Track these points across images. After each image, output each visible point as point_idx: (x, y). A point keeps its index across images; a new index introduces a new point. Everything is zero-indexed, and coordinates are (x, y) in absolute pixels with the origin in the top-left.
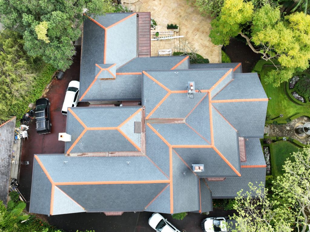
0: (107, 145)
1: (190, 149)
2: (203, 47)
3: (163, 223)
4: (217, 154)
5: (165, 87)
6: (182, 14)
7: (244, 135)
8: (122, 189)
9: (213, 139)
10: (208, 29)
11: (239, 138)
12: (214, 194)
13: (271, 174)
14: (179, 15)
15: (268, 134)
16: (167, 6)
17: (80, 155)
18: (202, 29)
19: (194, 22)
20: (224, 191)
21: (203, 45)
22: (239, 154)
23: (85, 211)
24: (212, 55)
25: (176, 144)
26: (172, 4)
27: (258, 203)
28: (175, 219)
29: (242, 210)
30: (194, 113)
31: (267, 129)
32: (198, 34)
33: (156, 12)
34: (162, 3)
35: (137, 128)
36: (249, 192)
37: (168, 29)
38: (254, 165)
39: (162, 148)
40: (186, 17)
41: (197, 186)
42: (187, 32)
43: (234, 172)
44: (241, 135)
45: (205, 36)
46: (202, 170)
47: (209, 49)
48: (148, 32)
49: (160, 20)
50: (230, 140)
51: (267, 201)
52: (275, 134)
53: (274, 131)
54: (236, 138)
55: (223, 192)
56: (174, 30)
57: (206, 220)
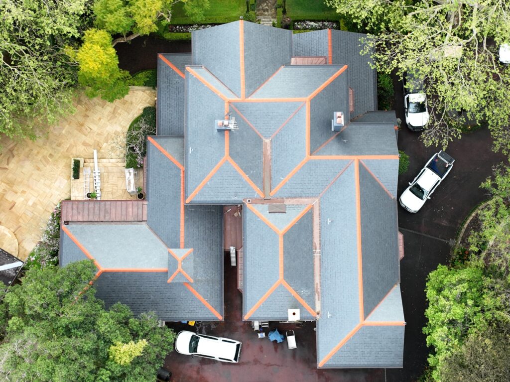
0: (304, 253)
1: (311, 131)
2: (116, 117)
3: (415, 188)
4: (318, 95)
5: (217, 165)
6: (46, 152)
7: (289, 58)
8: (367, 227)
9: (298, 99)
10: (81, 106)
11: (292, 64)
12: (370, 108)
13: (337, 22)
14: (49, 159)
15: (272, 20)
16: (28, 181)
17: (318, 296)
18: (80, 119)
19: (64, 132)
20: (365, 93)
21: (110, 116)
22: (316, 66)
23: (399, 285)
24: (131, 101)
25: (305, 150)
26: (24, 170)
27: (384, 46)
28: (409, 168)
29: (391, 63)
30: (257, 125)
31: (263, 21)
32: (89, 124)
33: (39, 200)
34: (21, 190)
35: (278, 209)
36: (371, 55)
37: (78, 178)
38: (327, 47)
39: (309, 171)
40: (54, 146)
41: (361, 126)
42: (85, 144)
43: (341, 75)
44: (288, 61)
45: (93, 112)
46: (342, 115)
47: (120, 106)
48: (100, 205)
49: (58, 193)
50: (297, 76)
51: (381, 36)
52: (271, 9)
53: (267, 10)
54: (294, 69)
55: (368, 94)
56: (81, 166)
57: (409, 124)
